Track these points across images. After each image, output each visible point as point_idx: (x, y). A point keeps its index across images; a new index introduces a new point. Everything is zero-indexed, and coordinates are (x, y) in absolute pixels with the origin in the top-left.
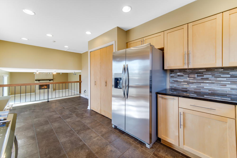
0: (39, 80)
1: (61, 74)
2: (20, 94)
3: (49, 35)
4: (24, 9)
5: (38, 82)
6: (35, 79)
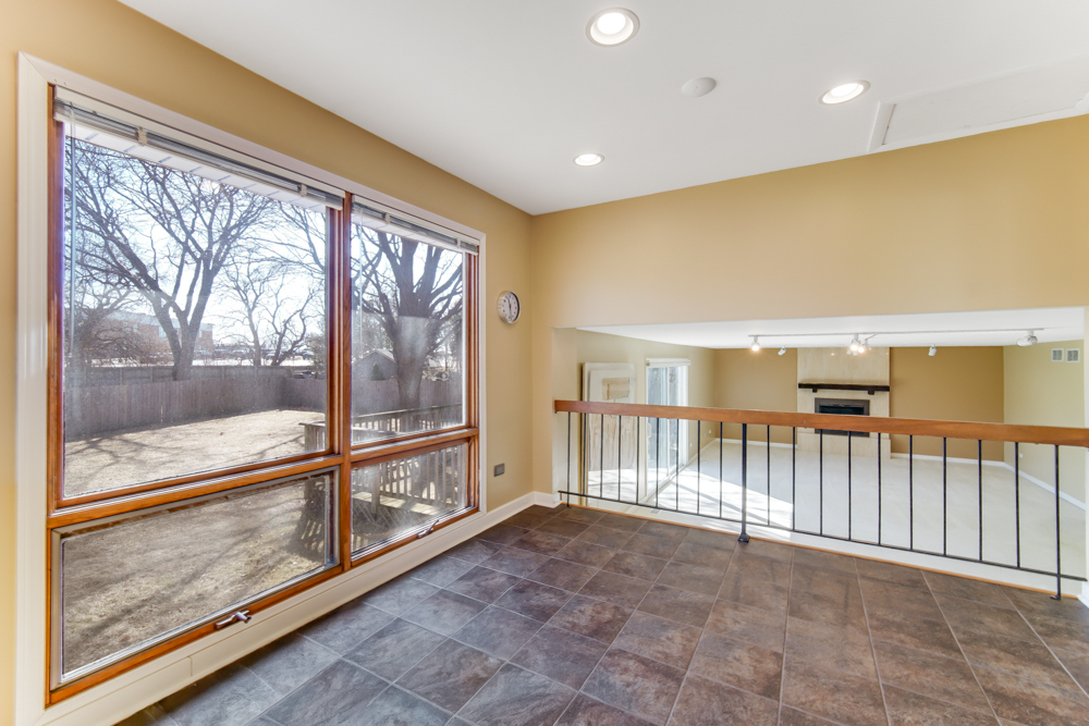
0: (815, 388)
1: (932, 353)
5: (808, 394)
6: (799, 381)
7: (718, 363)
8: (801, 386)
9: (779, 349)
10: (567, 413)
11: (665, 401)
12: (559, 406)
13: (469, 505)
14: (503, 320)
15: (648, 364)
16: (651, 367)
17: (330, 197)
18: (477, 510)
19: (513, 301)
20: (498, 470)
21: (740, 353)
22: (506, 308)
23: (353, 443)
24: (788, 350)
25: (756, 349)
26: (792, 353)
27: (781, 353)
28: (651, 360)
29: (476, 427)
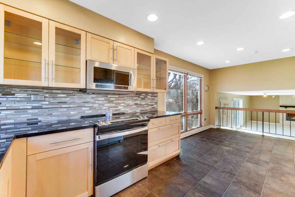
0: (286, 107)
2: (262, 122)
3: (240, 49)
4: (197, 43)
5: (284, 109)
6: (280, 105)
7: (251, 99)
8: (281, 106)
9: (273, 96)
10: (218, 110)
11: (237, 107)
12: (216, 108)
13: (200, 125)
14: (206, 91)
15: (233, 100)
16: (234, 100)
17: (185, 73)
18: (202, 126)
19: (207, 87)
20: (205, 119)
21: (260, 97)
22: (206, 88)
23: (188, 112)
24: (276, 96)
25: (265, 96)
26: (277, 97)
27: (273, 97)
28: (234, 99)
29: (202, 111)
